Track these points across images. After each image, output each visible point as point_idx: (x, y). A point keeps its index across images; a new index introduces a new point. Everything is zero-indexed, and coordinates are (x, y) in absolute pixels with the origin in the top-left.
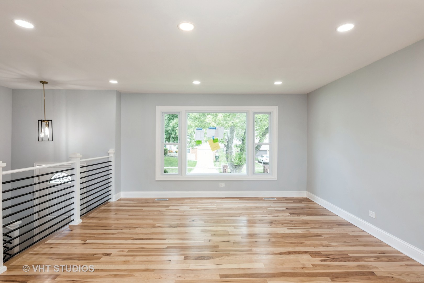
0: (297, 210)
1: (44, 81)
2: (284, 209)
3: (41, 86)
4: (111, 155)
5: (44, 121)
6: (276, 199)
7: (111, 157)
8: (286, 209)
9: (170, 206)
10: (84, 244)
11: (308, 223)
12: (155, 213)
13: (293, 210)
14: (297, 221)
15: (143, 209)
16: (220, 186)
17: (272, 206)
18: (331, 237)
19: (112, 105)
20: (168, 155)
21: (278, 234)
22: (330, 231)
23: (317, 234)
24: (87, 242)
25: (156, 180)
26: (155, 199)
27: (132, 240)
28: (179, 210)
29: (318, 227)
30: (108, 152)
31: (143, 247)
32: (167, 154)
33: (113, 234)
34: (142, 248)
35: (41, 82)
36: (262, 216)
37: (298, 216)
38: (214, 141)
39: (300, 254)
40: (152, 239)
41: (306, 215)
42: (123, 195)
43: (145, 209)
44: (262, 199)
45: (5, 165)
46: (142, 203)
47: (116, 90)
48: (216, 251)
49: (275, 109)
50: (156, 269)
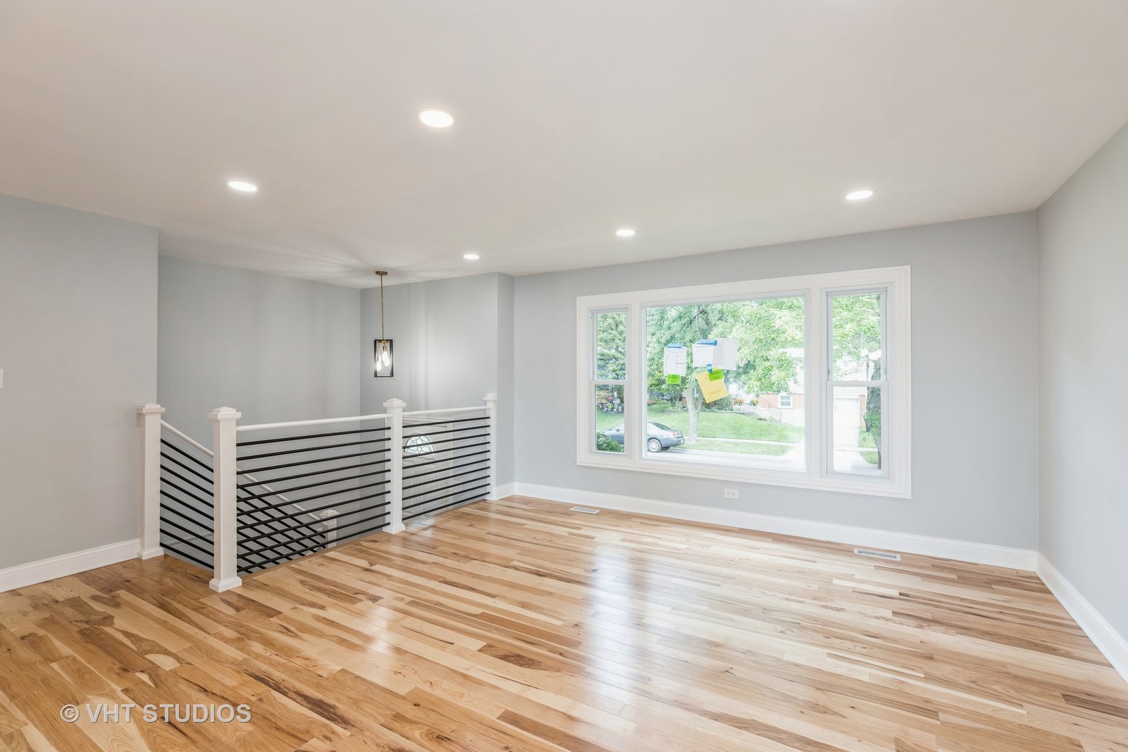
0: (937, 607)
1: (381, 270)
2: (895, 593)
3: (375, 282)
4: (491, 406)
5: (380, 341)
6: (898, 559)
7: (489, 409)
8: (900, 594)
9: (584, 528)
10: (367, 570)
11: (931, 658)
12: (539, 536)
13: (924, 604)
14: (895, 641)
15: (524, 525)
16: (726, 496)
17: (857, 576)
18: (977, 730)
19: (490, 303)
20: (732, 410)
21: (779, 660)
22: (996, 710)
23: (927, 701)
24: (374, 568)
25: (578, 463)
26: (572, 506)
27: (440, 582)
28: (593, 538)
29: (960, 680)
30: (484, 399)
31: (441, 601)
32: (730, 408)
33: (424, 563)
34: (438, 604)
35: (378, 273)
36: (787, 599)
37: (921, 627)
38: (710, 377)
39: (780, 740)
40: (473, 590)
41: (954, 631)
42: (519, 489)
43: (530, 524)
44: (850, 551)
45: (240, 416)
46: (538, 511)
47: (500, 274)
48: (561, 654)
49: (899, 278)
50: (410, 653)
